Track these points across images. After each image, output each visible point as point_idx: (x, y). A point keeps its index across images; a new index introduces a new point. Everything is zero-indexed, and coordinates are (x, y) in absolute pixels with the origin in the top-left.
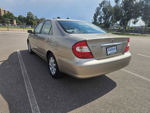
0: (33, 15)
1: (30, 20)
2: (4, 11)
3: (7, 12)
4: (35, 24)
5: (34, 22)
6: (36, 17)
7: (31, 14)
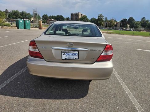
0: (103, 17)
1: (99, 22)
2: (82, 15)
3: (83, 16)
4: (103, 26)
5: (102, 23)
6: (106, 18)
7: (102, 16)
